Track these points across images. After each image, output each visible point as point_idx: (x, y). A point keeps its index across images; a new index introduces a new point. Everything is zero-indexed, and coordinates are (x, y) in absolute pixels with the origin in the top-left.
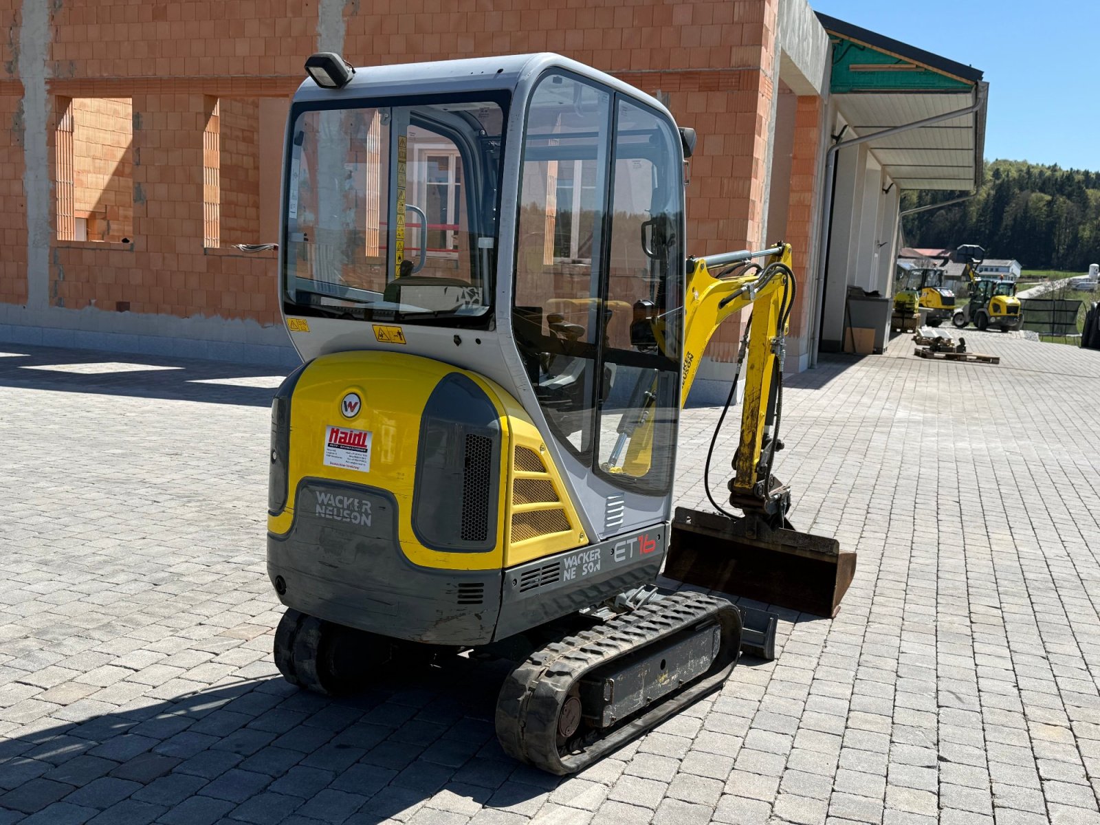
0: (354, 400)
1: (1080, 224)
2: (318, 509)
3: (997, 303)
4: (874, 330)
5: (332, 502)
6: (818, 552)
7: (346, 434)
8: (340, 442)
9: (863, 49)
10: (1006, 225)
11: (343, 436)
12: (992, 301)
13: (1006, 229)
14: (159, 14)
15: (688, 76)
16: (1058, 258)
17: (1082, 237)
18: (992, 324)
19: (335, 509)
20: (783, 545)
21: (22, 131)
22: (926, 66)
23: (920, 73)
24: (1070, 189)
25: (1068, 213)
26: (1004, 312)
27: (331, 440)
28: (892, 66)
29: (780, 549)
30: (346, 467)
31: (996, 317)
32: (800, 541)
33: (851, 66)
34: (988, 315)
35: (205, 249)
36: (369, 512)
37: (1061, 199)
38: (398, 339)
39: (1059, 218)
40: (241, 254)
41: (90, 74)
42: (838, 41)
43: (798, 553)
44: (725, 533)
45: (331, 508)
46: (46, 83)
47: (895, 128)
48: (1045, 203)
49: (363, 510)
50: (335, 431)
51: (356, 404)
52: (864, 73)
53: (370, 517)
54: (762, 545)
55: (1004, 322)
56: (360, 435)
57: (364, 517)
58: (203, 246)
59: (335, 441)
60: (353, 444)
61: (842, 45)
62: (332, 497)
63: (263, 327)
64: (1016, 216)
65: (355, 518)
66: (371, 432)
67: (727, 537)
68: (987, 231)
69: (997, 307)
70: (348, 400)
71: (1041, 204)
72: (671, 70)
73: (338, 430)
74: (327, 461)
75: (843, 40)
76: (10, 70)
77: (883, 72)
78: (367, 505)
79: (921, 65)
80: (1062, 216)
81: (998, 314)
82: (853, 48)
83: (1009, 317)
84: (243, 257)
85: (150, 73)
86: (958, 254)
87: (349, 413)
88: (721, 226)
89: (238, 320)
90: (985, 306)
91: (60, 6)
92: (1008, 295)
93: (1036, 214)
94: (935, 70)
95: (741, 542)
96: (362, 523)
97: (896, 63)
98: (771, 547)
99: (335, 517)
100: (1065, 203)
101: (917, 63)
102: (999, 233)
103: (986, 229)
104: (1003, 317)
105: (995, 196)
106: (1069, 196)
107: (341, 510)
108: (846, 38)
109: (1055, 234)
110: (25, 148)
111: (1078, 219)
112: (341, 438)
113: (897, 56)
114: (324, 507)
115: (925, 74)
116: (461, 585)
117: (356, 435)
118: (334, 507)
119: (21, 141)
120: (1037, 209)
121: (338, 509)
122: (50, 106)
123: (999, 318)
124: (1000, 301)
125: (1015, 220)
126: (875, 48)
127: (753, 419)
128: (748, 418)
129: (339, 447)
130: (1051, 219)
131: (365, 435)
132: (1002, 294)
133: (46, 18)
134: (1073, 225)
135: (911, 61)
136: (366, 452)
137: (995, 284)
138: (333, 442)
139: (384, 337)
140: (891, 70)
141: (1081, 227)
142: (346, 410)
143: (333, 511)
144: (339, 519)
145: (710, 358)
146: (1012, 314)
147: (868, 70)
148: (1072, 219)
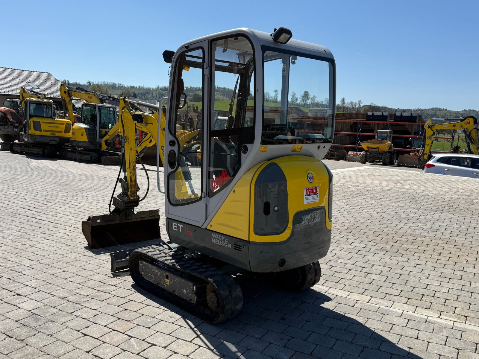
6: (153, 216)
7: (311, 189)
8: (309, 193)
11: (310, 190)
19: (309, 220)
20: (140, 218)
27: (306, 194)
29: (139, 220)
32: (146, 214)
36: (319, 216)
43: (146, 219)
44: (116, 221)
50: (307, 190)
54: (133, 220)
57: (318, 219)
59: (308, 193)
60: (314, 192)
62: (308, 216)
65: (315, 220)
67: (118, 222)
73: (308, 189)
95: (123, 222)
98: (136, 220)
99: (309, 223)
107: (311, 219)
112: (310, 191)
114: (305, 221)
117: (314, 189)
127: (134, 170)
128: (132, 170)
129: (309, 195)
131: (317, 187)
136: (318, 194)
142: (310, 180)
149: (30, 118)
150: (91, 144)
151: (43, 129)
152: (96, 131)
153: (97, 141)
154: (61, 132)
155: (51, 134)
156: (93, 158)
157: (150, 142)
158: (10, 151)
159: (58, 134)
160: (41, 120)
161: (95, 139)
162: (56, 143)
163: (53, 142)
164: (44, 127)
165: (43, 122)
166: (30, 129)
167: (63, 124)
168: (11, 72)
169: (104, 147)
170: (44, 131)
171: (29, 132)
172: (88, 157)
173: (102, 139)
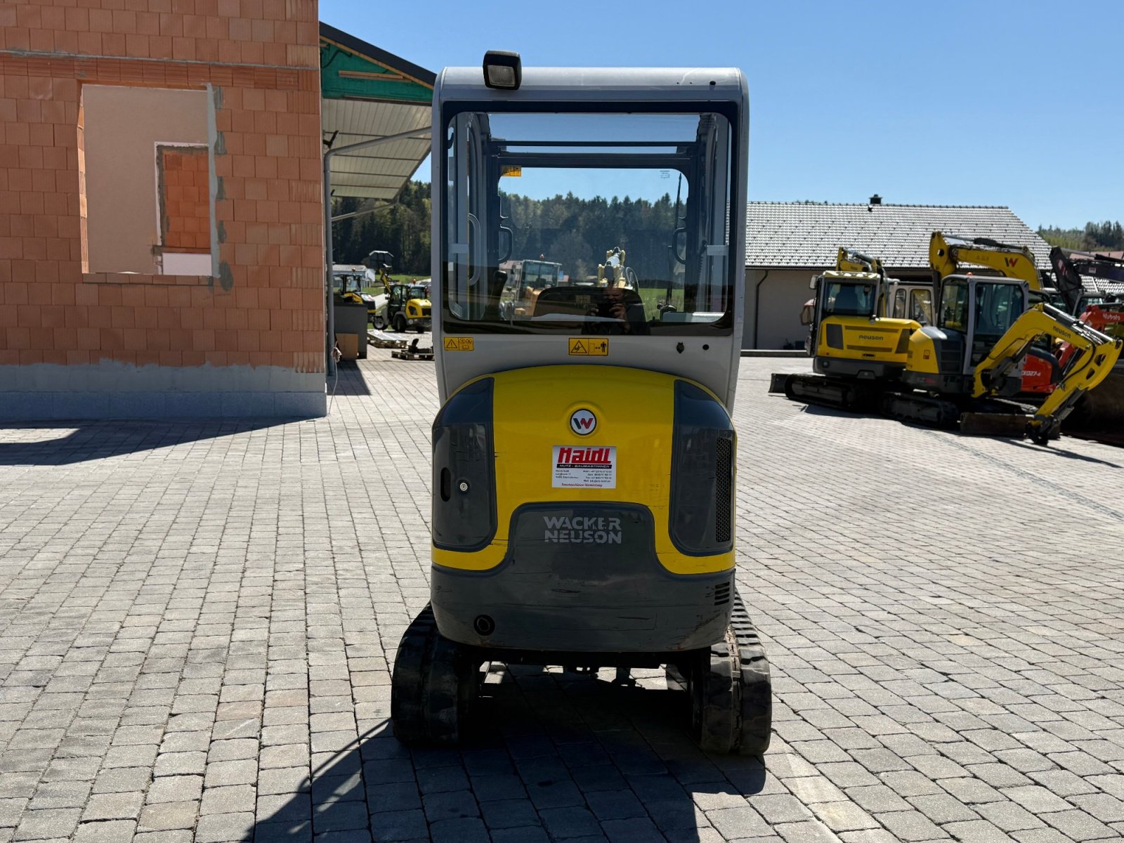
0: (587, 416)
1: (421, 231)
2: (548, 534)
3: (413, 306)
4: (357, 335)
5: (568, 525)
7: (582, 452)
8: (574, 460)
9: (350, 55)
10: (356, 232)
12: (408, 304)
13: (356, 235)
15: (241, 71)
16: (405, 263)
17: (423, 243)
18: (410, 326)
19: (572, 533)
22: (412, 78)
23: (407, 84)
24: (408, 198)
25: (410, 221)
26: (420, 315)
27: (560, 460)
28: (380, 75)
30: (585, 487)
31: (413, 319)
33: (340, 72)
34: (406, 318)
36: (618, 528)
37: (402, 208)
38: (600, 351)
39: (402, 225)
42: (324, 45)
45: (567, 532)
47: (385, 137)
48: (388, 211)
49: (611, 528)
50: (565, 451)
51: (591, 420)
52: (353, 80)
53: (620, 534)
55: (421, 324)
56: (600, 452)
57: (612, 535)
59: (567, 460)
60: (593, 462)
61: (329, 50)
62: (567, 520)
64: (364, 222)
65: (601, 537)
66: (614, 447)
68: (339, 238)
69: (412, 310)
70: (579, 416)
71: (386, 212)
72: (221, 63)
73: (570, 449)
74: (557, 483)
75: (329, 45)
77: (372, 81)
78: (615, 522)
79: (408, 76)
80: (404, 223)
81: (414, 316)
82: (340, 54)
83: (425, 318)
86: (371, 260)
87: (584, 430)
88: (293, 231)
90: (402, 309)
92: (421, 298)
93: (382, 221)
94: (421, 83)
96: (610, 542)
97: (384, 73)
99: (573, 540)
100: (406, 211)
101: (403, 74)
102: (351, 239)
103: (337, 235)
104: (420, 319)
105: (342, 204)
106: (409, 205)
107: (581, 532)
108: (333, 43)
109: (400, 241)
111: (419, 227)
112: (575, 458)
113: (384, 66)
114: (556, 532)
115: (412, 85)
116: (717, 587)
117: (594, 453)
118: (570, 530)
120: (382, 216)
121: (576, 531)
123: (416, 320)
124: (415, 304)
125: (364, 227)
126: (362, 56)
129: (573, 466)
130: (394, 226)
131: (607, 451)
132: (415, 297)
134: (415, 232)
135: (398, 72)
136: (610, 467)
137: (409, 288)
138: (564, 462)
139: (581, 350)
140: (380, 79)
141: (422, 234)
142: (579, 427)
143: (569, 534)
144: (579, 541)
145: (294, 369)
146: (427, 316)
147: (358, 77)
148: (413, 227)
149: (823, 318)
150: (946, 380)
151: (846, 342)
152: (965, 345)
153: (964, 373)
154: (889, 350)
155: (864, 355)
156: (942, 417)
157: (1088, 377)
158: (784, 395)
159: (879, 356)
160: (843, 322)
161: (959, 367)
162: (873, 378)
163: (866, 374)
164: (849, 337)
165: (847, 328)
166: (821, 343)
167: (896, 331)
168: (910, 213)
169: (979, 389)
170: (850, 347)
171: (819, 350)
172: (931, 413)
173: (975, 368)
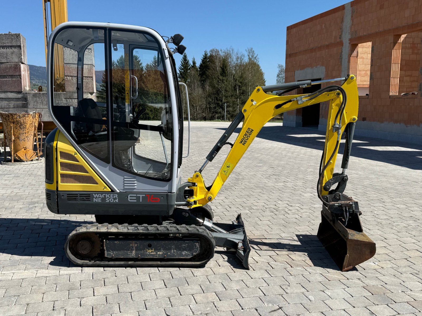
14: (382, 8)
21: (342, 58)
35: (390, 96)
40: (401, 97)
41: (361, 35)
46: (349, 40)
58: (389, 95)
63: (407, 127)
76: (340, 38)
84: (402, 98)
85: (378, 30)
89: (398, 124)
91: (354, 12)
110: (342, 64)
119: (341, 62)
122: (349, 48)
133: (350, 17)
